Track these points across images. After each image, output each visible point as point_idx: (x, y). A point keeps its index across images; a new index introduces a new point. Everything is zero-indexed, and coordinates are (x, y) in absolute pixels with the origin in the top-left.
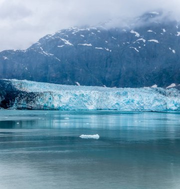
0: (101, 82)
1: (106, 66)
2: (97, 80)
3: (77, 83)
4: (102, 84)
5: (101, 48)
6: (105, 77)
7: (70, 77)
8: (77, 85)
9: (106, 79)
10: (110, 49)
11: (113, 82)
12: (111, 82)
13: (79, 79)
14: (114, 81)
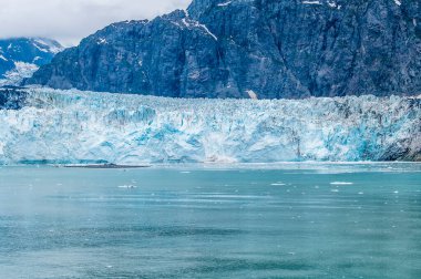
0: (305, 88)
1: (324, 48)
2: (299, 83)
3: (251, 93)
4: (308, 93)
5: (317, 2)
6: (316, 75)
7: (236, 79)
8: (249, 97)
9: (319, 81)
10: (338, 4)
11: (333, 86)
12: (329, 86)
13: (257, 82)
14: (336, 83)
